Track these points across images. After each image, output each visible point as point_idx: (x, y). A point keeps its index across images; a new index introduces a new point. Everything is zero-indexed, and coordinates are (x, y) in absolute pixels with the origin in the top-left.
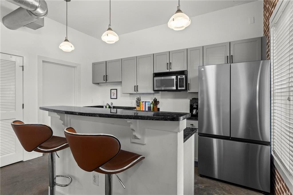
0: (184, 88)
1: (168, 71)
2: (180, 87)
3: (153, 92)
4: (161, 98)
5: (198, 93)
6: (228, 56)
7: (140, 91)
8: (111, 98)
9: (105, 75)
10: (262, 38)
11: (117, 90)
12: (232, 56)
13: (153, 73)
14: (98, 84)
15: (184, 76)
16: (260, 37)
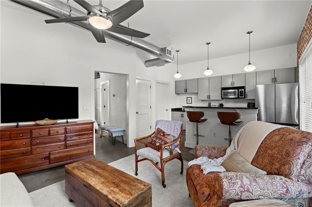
0: (243, 97)
1: (232, 86)
2: (240, 96)
3: (221, 99)
4: (225, 103)
5: (255, 99)
6: (273, 78)
7: (211, 99)
8: (187, 103)
9: (185, 88)
10: (295, 68)
11: (191, 98)
12: (276, 78)
13: (221, 88)
14: (178, 94)
15: (243, 90)
16: (294, 68)
